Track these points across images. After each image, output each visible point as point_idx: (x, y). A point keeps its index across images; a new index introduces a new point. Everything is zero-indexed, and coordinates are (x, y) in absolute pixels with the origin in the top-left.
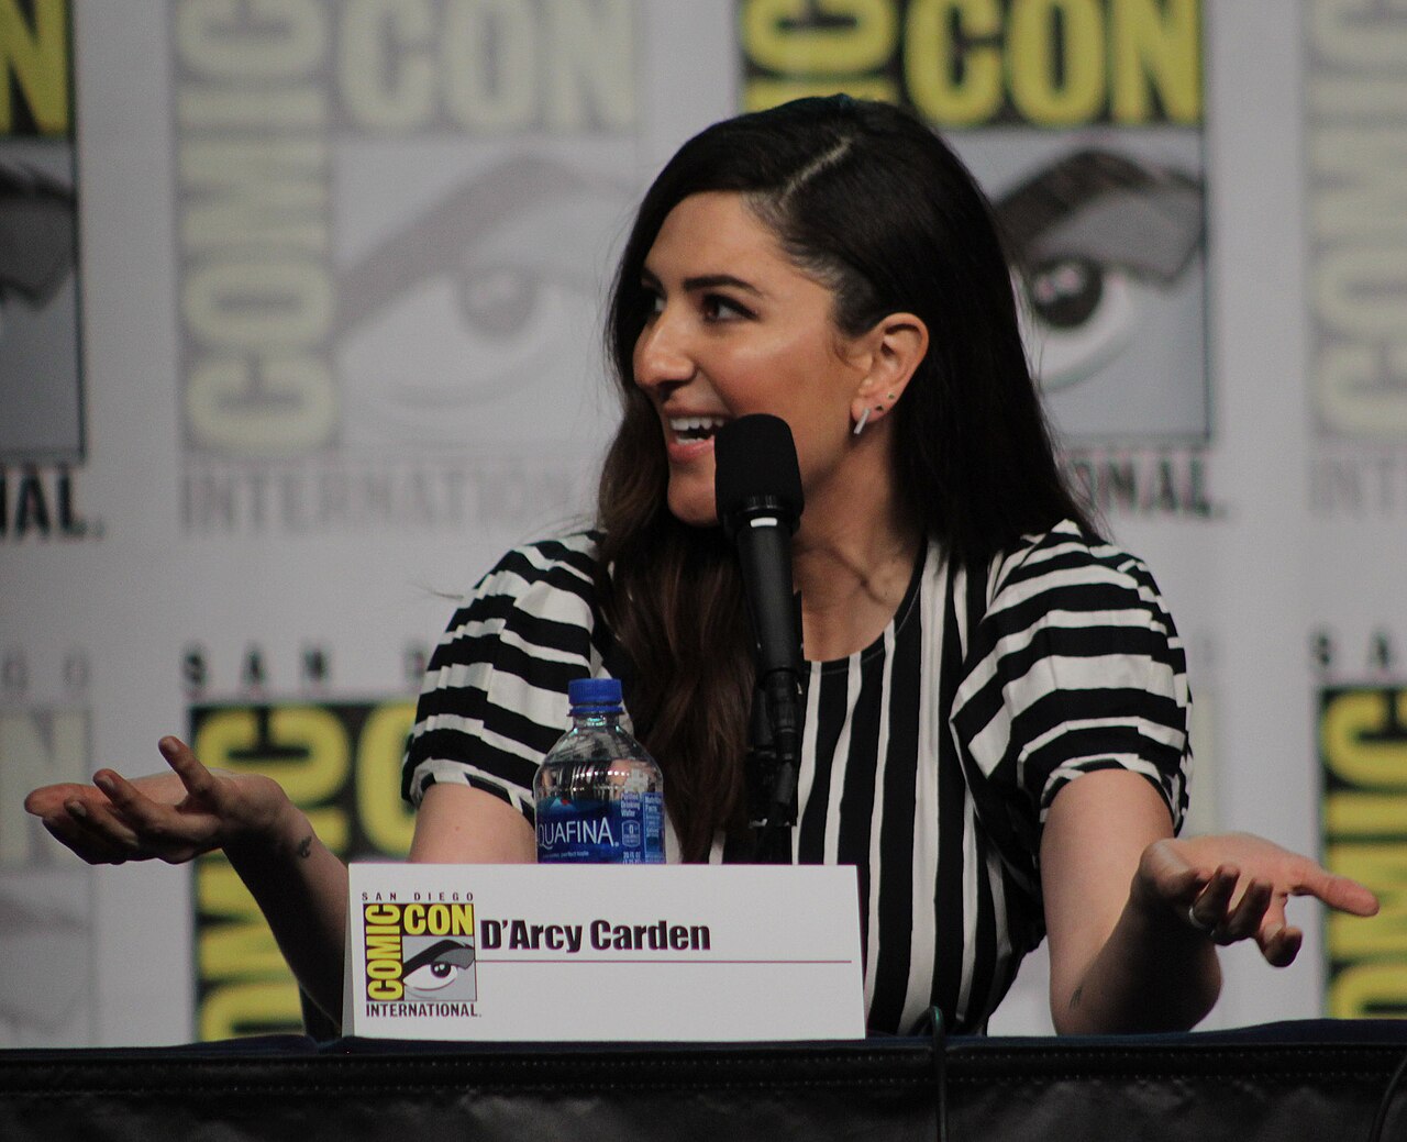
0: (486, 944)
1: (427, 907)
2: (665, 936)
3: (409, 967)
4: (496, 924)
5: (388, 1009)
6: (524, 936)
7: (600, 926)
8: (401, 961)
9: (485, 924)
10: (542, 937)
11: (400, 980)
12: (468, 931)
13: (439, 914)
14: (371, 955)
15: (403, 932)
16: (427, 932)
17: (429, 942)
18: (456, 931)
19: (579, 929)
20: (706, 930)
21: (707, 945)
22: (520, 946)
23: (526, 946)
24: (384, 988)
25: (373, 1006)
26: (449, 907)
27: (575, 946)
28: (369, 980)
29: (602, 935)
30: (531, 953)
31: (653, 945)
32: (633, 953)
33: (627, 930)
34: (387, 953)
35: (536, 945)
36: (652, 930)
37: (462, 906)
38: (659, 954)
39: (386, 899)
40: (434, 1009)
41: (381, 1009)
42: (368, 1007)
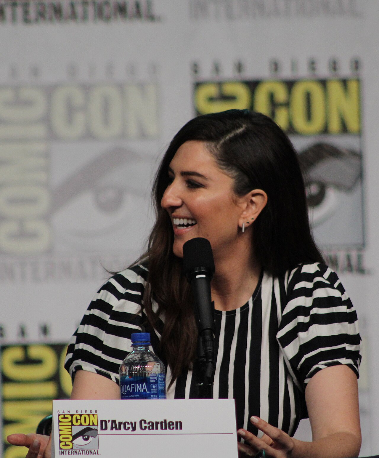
0: (102, 429)
1: (81, 415)
2: (166, 425)
3: (75, 437)
4: (106, 422)
5: (67, 452)
6: (116, 425)
7: (143, 422)
8: (71, 435)
9: (102, 421)
10: (122, 426)
11: (71, 442)
12: (96, 424)
13: (85, 418)
14: (61, 433)
15: (72, 425)
16: (81, 425)
17: (82, 428)
18: (91, 424)
19: (135, 423)
20: (181, 423)
21: (181, 428)
22: (114, 429)
23: (116, 429)
24: (66, 445)
25: (62, 451)
26: (89, 415)
27: (134, 429)
28: (60, 442)
29: (144, 425)
30: (118, 432)
31: (162, 428)
32: (154, 431)
33: (152, 423)
34: (66, 432)
35: (120, 429)
36: (162, 423)
37: (93, 415)
38: (164, 431)
39: (66, 413)
40: (84, 452)
41: (65, 452)
42: (60, 451)
